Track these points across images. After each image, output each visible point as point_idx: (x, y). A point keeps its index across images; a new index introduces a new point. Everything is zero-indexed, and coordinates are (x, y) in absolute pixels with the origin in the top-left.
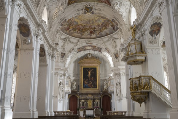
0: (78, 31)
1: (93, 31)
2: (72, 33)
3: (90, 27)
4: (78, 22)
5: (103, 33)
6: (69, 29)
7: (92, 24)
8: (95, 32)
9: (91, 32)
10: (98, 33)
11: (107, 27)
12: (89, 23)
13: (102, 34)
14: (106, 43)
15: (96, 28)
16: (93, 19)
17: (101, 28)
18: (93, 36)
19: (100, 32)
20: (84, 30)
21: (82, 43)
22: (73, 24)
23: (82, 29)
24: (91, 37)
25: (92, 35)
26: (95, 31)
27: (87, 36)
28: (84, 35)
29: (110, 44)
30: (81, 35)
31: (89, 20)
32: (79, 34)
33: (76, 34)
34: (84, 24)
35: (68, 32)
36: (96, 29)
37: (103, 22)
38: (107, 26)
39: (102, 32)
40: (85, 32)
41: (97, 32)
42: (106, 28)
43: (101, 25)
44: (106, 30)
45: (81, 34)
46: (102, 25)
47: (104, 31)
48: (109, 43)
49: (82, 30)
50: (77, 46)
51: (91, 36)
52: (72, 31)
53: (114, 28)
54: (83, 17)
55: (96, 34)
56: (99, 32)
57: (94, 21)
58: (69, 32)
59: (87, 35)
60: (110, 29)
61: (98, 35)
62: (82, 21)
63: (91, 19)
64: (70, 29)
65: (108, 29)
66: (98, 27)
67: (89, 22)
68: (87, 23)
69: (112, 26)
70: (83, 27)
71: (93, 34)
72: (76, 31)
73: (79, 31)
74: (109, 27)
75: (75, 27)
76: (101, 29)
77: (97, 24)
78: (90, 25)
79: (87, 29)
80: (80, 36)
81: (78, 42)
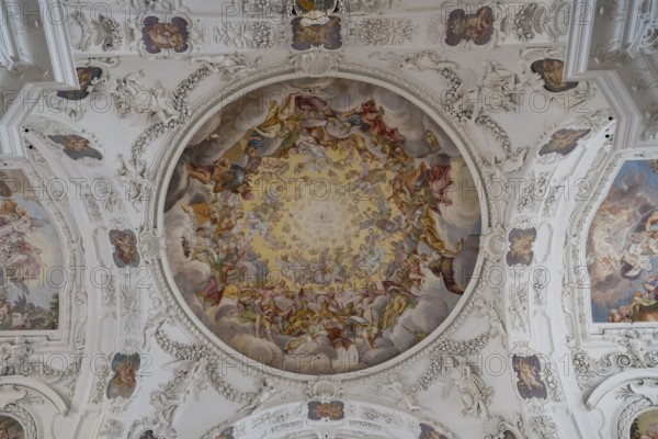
0: (267, 324)
1: (341, 326)
2: (233, 329)
3: (327, 304)
4: (267, 261)
5: (395, 334)
6: (220, 295)
7: (334, 285)
8: (354, 335)
9: (335, 336)
10: (371, 340)
11: (413, 290)
12: (319, 278)
13: (389, 343)
14: (422, 394)
15: (357, 307)
16: (339, 251)
17: (386, 304)
18: (347, 356)
19: (379, 335)
20: (297, 324)
21: (284, 400)
22: (243, 270)
23: (286, 313)
24: (336, 363)
25: (341, 350)
26: (352, 327)
27: (314, 361)
28: (297, 351)
29: (445, 394)
30: (278, 350)
31: (323, 260)
32: (269, 345)
33: (256, 341)
34: (298, 280)
35: (211, 311)
36: (355, 318)
37: (387, 259)
38: (411, 282)
39: (391, 327)
40: (301, 333)
41: (365, 334)
42: (411, 301)
43: (380, 287)
44: (408, 312)
45: (279, 343)
46: (386, 284)
47: (401, 320)
48: (436, 386)
49: (288, 318)
50: (250, 413)
51: (333, 356)
52: (234, 320)
53: (449, 283)
54: (294, 231)
55: (359, 348)
56: (375, 330)
57: (346, 262)
58: (219, 315)
59: (314, 354)
60: (429, 298)
61: (373, 353)
62: (285, 258)
63: (331, 253)
64: (225, 301)
65: (421, 304)
66: (366, 300)
67: (324, 271)
68: (313, 280)
69: (436, 271)
70: (290, 302)
71: (346, 344)
72: (257, 325)
73: (272, 322)
74: (425, 286)
75: (255, 298)
76: (381, 311)
77: (360, 284)
78: (326, 290)
79: (313, 313)
80: (275, 354)
81: (261, 391)
